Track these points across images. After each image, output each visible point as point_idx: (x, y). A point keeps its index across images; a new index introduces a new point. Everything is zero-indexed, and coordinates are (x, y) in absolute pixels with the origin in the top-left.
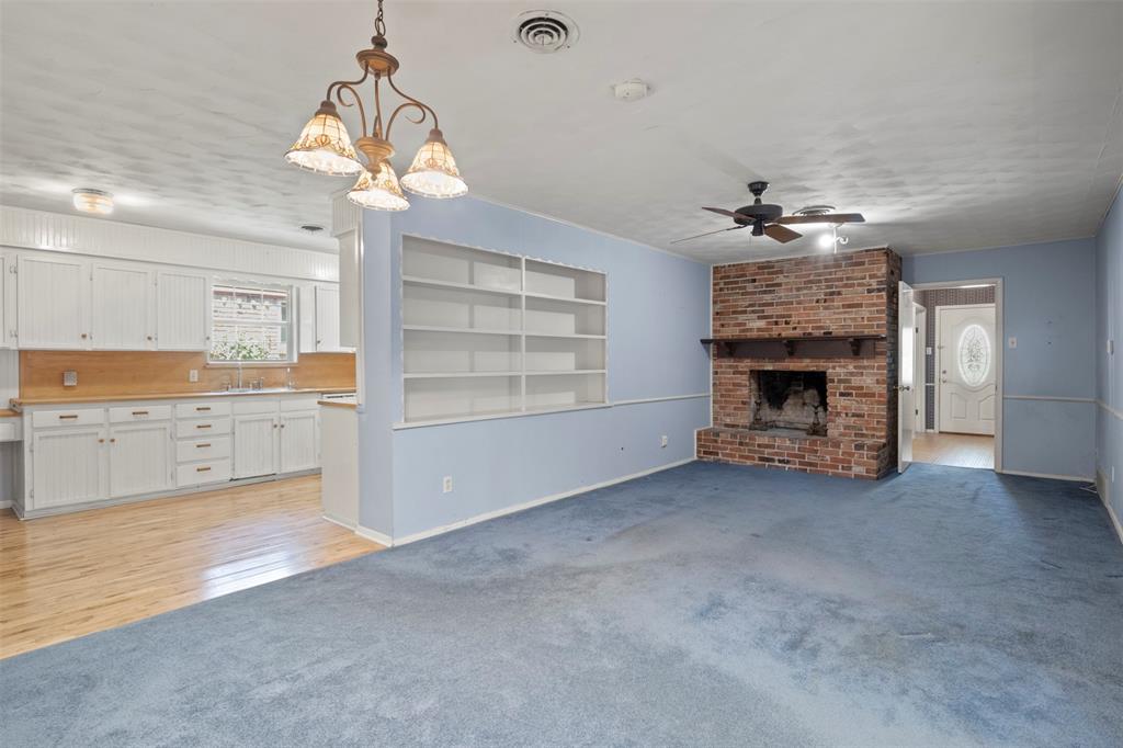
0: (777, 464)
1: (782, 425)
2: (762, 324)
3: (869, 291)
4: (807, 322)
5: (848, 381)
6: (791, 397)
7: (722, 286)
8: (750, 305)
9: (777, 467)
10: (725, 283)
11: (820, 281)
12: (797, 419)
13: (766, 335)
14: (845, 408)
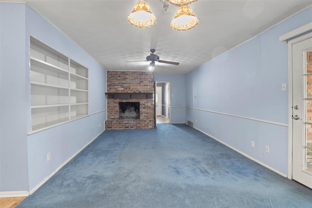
0: (130, 128)
1: (125, 117)
2: (122, 89)
3: (150, 82)
4: (134, 89)
5: (145, 104)
6: (127, 109)
7: (110, 77)
8: (119, 83)
9: (130, 129)
10: (111, 76)
11: (138, 78)
12: (129, 115)
13: (123, 92)
14: (144, 111)
